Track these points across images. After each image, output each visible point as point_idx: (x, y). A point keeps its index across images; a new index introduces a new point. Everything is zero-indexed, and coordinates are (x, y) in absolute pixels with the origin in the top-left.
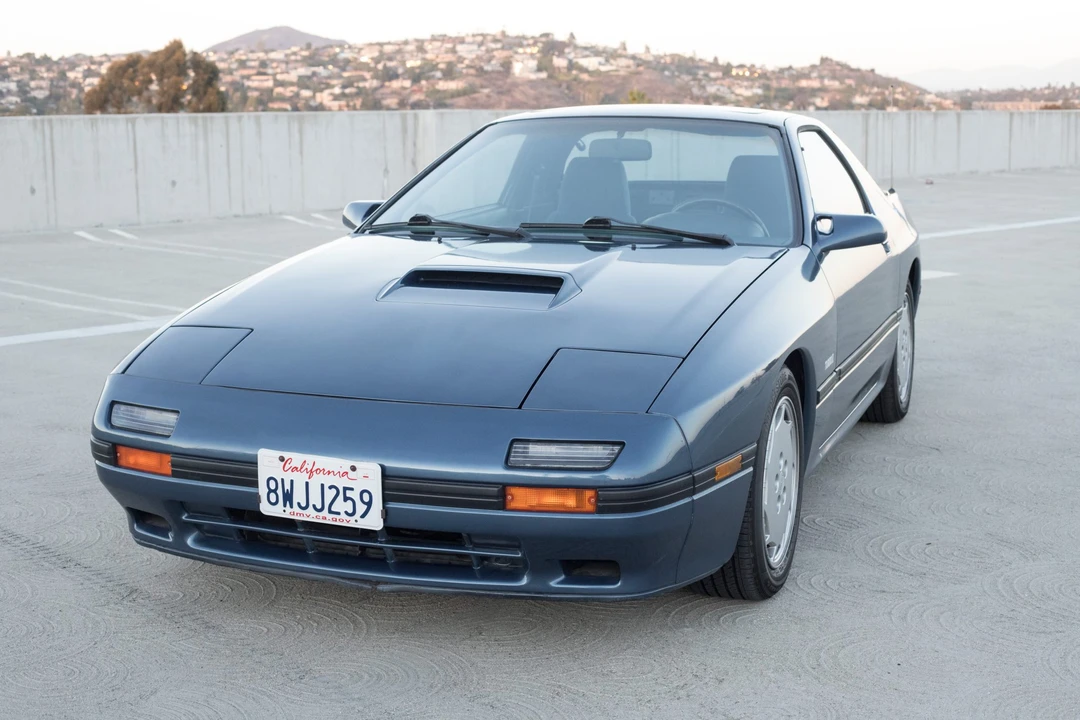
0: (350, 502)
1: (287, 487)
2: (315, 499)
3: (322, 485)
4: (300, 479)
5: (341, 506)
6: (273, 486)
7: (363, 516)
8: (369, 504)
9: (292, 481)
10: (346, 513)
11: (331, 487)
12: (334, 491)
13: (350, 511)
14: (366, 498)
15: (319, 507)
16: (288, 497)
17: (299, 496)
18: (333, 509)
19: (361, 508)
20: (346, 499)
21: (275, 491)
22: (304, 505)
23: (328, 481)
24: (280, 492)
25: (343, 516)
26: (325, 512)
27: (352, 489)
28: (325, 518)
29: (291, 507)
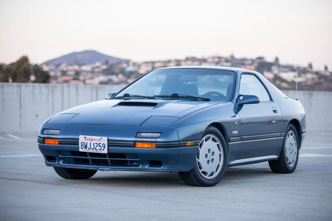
0: (100, 147)
1: (86, 144)
2: (92, 147)
3: (94, 143)
4: (89, 142)
5: (98, 148)
6: (82, 144)
7: (103, 150)
8: (104, 147)
9: (87, 143)
10: (99, 149)
11: (96, 144)
12: (97, 144)
13: (100, 149)
14: (104, 146)
15: (93, 148)
16: (86, 147)
17: (88, 146)
18: (96, 149)
19: (103, 148)
20: (99, 146)
21: (83, 145)
22: (89, 148)
23: (95, 142)
24: (84, 145)
25: (99, 150)
26: (94, 150)
27: (101, 144)
28: (95, 151)
29: (87, 149)
